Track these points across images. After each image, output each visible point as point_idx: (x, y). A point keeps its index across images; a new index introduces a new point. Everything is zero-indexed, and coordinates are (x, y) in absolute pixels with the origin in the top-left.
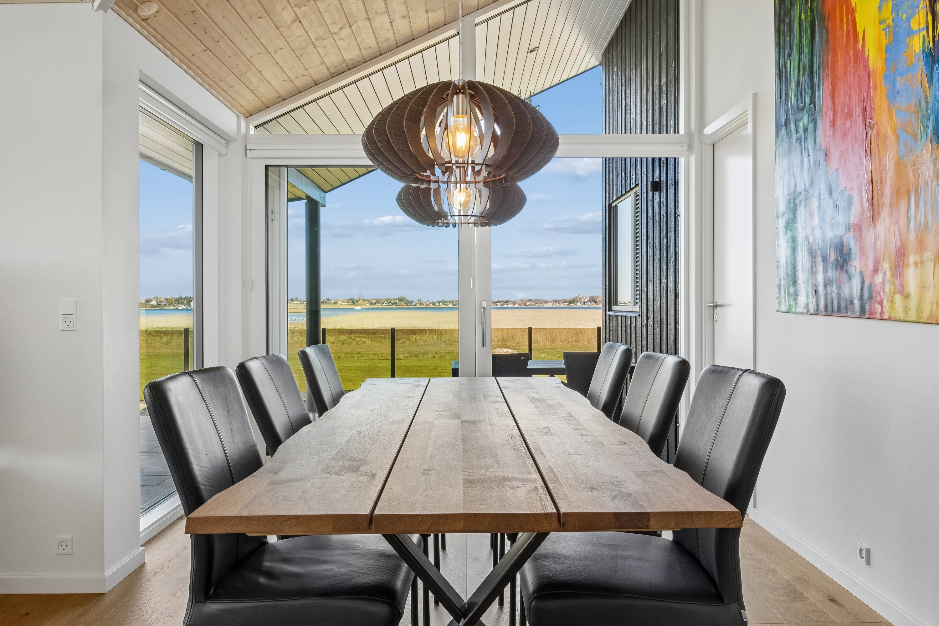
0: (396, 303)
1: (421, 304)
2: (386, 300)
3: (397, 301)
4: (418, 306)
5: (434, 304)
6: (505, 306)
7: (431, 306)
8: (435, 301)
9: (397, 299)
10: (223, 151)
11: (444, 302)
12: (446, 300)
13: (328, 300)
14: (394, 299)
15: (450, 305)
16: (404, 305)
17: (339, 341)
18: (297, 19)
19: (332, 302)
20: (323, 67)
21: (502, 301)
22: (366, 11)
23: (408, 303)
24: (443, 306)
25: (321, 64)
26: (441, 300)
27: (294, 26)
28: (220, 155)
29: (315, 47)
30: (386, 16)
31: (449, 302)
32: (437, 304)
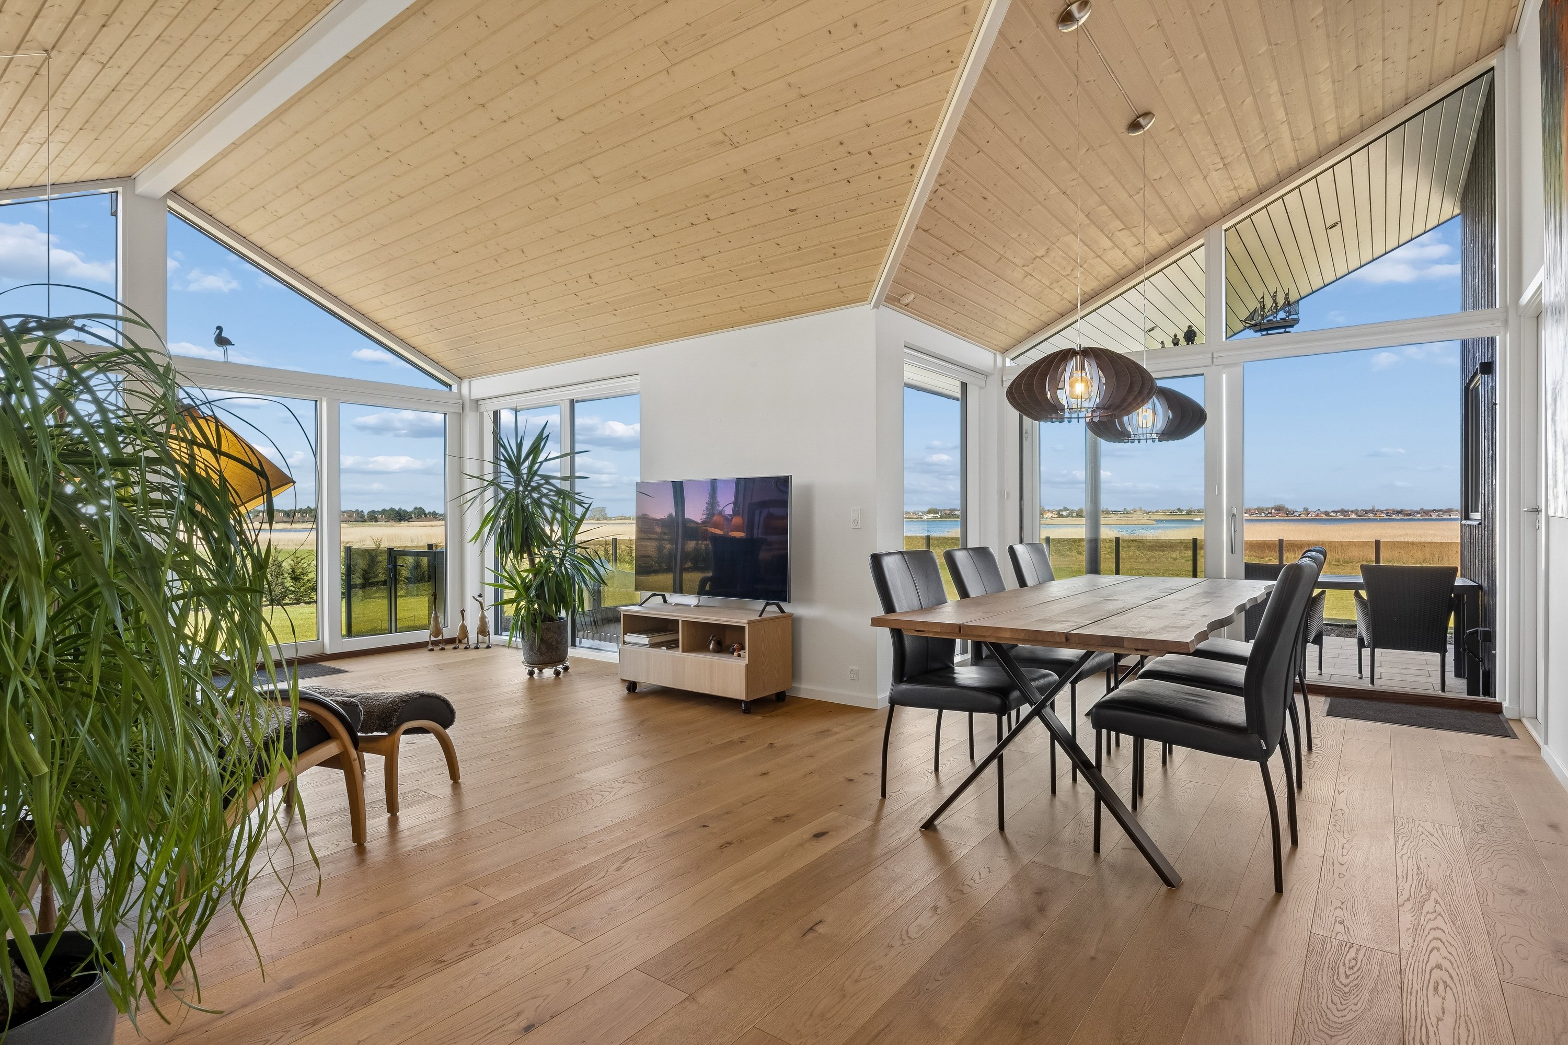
0: (1271, 513)
1: (1308, 514)
2: (1256, 509)
3: (1273, 511)
4: (1303, 516)
5: (1327, 514)
6: (1446, 516)
7: (1324, 516)
8: (1329, 510)
9: (1272, 508)
10: (983, 384)
11: (1343, 512)
12: (1346, 509)
13: (1179, 510)
14: (1268, 509)
15: (1353, 516)
16: (1282, 516)
17: (1182, 557)
18: (1028, 274)
19: (1184, 512)
20: (1064, 302)
21: (1441, 510)
22: (1094, 252)
23: (1289, 513)
24: (1342, 517)
25: (1062, 299)
26: (1339, 509)
27: (1026, 280)
28: (981, 388)
29: (1051, 289)
30: (1117, 250)
31: (1352, 511)
32: (1332, 514)
